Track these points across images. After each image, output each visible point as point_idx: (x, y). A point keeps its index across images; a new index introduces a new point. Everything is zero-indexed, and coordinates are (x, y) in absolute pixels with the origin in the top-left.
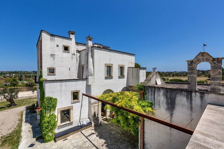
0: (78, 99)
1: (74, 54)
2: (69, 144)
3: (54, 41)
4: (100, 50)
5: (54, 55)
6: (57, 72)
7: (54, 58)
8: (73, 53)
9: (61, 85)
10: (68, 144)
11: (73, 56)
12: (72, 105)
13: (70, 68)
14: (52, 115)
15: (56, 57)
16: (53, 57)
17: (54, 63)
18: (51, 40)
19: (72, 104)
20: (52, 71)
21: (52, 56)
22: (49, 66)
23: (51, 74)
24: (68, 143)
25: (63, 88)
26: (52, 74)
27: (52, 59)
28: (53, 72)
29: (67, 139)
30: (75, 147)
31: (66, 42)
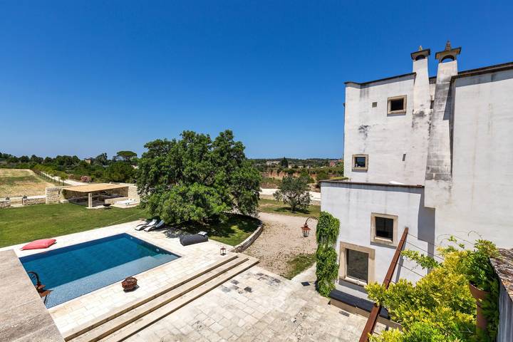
0: (392, 240)
1: (422, 114)
2: (340, 325)
3: (368, 96)
4: (492, 80)
5: (366, 127)
6: (371, 164)
7: (366, 135)
8: (417, 111)
9: (349, 195)
10: (340, 323)
11: (418, 120)
12: (373, 247)
13: (405, 155)
14: (329, 249)
15: (370, 132)
16: (364, 132)
17: (365, 144)
18: (361, 96)
19: (372, 243)
20: (360, 162)
21: (362, 130)
22: (357, 152)
23: (359, 168)
24: (342, 322)
25: (353, 200)
26: (362, 168)
27: (362, 135)
28: (363, 165)
29: (348, 315)
30: (339, 338)
31: (395, 89)
